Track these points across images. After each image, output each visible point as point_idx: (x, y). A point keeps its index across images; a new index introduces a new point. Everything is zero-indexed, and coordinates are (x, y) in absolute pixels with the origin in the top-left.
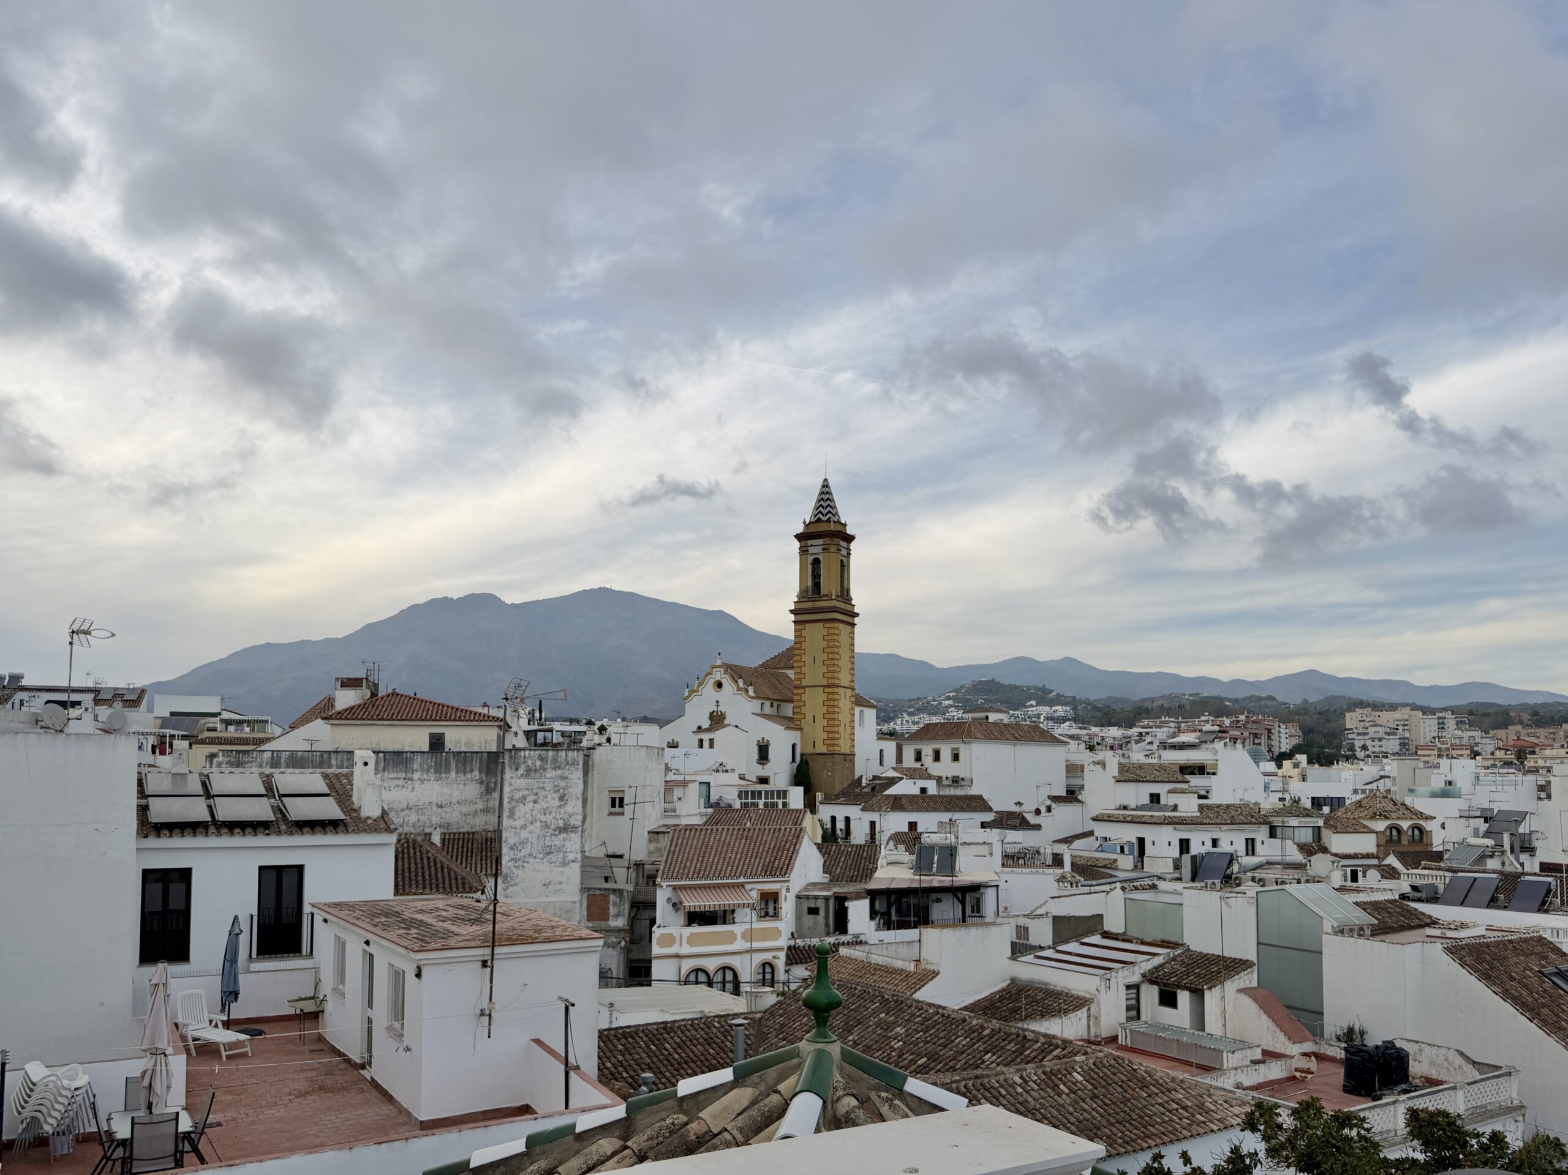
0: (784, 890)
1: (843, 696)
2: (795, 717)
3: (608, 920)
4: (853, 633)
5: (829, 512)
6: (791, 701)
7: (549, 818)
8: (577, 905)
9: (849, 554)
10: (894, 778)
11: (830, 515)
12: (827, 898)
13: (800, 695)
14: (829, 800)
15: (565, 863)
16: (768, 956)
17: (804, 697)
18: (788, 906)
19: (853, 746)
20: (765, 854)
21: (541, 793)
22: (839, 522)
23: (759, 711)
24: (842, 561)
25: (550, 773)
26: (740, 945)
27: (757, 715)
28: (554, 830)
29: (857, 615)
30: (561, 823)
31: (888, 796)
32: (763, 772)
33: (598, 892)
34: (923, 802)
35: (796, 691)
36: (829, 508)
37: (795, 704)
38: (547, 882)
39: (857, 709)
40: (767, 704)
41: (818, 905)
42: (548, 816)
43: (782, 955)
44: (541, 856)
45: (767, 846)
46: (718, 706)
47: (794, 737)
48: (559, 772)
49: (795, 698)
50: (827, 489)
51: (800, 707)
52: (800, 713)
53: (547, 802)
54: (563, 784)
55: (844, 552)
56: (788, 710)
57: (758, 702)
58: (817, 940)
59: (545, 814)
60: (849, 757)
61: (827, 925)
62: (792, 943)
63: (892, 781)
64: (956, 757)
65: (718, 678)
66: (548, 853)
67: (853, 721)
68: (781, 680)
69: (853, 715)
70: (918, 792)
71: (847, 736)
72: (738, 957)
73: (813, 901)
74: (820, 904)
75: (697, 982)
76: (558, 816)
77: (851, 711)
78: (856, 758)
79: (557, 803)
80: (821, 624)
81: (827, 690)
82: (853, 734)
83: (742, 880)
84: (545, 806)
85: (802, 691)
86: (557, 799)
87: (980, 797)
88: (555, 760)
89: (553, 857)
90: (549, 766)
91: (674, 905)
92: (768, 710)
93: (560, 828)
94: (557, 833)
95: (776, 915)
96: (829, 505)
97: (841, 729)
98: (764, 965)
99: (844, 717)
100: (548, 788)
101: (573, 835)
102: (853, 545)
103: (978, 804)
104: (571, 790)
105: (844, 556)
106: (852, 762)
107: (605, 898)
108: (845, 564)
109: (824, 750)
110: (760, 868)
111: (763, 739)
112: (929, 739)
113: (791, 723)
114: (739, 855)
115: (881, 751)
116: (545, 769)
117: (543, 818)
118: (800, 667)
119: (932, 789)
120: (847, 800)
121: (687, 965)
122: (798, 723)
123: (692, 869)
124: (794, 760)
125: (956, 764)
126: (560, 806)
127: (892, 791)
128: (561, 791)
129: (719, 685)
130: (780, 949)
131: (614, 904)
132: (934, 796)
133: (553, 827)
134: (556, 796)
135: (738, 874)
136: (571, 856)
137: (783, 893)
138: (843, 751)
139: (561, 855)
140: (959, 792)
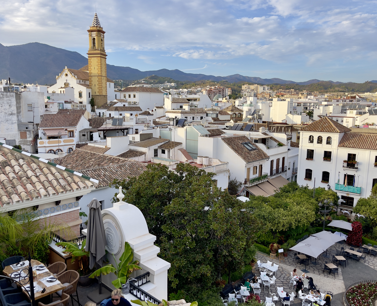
0: (75, 130)
1: (103, 79)
2: (90, 85)
3: (26, 138)
4: (106, 61)
5: (97, 24)
6: (88, 80)
7: (6, 111)
8: (17, 135)
9: (104, 37)
10: (116, 102)
11: (97, 25)
12: (87, 132)
13: (91, 78)
14: (98, 108)
15: (12, 123)
16: (71, 147)
17: (92, 79)
18: (76, 134)
19: (107, 93)
20: (70, 121)
21: (3, 104)
22: (100, 27)
23: (79, 83)
24: (102, 39)
25: (5, 99)
26: (62, 144)
27: (78, 84)
28: (8, 114)
29: (107, 55)
30: (10, 113)
31: (114, 107)
32: (81, 100)
33: (23, 131)
34: (124, 108)
35: (89, 77)
36: (97, 23)
37: (90, 81)
38: (8, 129)
39: (108, 83)
40: (81, 81)
41: (85, 134)
42: (6, 110)
43: (75, 146)
44: (5, 121)
45: (71, 119)
46: (66, 81)
47: (90, 90)
48: (8, 98)
49: (89, 79)
50: (97, 17)
51: (91, 82)
52: (91, 84)
53: (5, 107)
54: (10, 102)
55: (102, 36)
56: (88, 83)
57: (79, 80)
58: (84, 142)
59: (5, 110)
60: (106, 96)
61: (88, 139)
62: (78, 143)
63: (116, 103)
64: (134, 96)
65: (66, 73)
66: (7, 121)
67: (106, 86)
68: (86, 74)
69: (106, 84)
70: (123, 106)
71: (105, 91)
72: (62, 147)
73: (84, 133)
74: (86, 133)
75: (51, 153)
76: (9, 111)
77: (106, 83)
78: (108, 97)
79: (8, 107)
80: (96, 58)
81: (98, 77)
82: (107, 90)
83: (63, 127)
84: (5, 108)
85: (91, 77)
86: (8, 106)
87: (139, 107)
88: (6, 95)
89: (9, 122)
90: (5, 97)
91: (44, 134)
92: (81, 82)
93: (10, 114)
94: (9, 115)
95: (73, 136)
96: (97, 22)
97: (103, 88)
98: (70, 148)
99: (104, 85)
100: (5, 103)
101: (14, 116)
102: (105, 34)
103: (138, 109)
104: (12, 103)
105: (102, 38)
106: (107, 98)
107: (26, 133)
108: (103, 40)
109: (98, 94)
110: (68, 124)
111: (80, 91)
112: (128, 91)
113: (88, 86)
114: (63, 121)
115: (116, 95)
116: (4, 98)
117: (5, 111)
118: (90, 70)
119: (127, 105)
120: (104, 108)
121: (48, 149)
122: (91, 86)
123: (49, 125)
124: (89, 97)
125: (134, 98)
126: (9, 108)
127: (116, 105)
128: (9, 104)
129: (67, 75)
130: (74, 145)
131: (28, 134)
132: (127, 107)
133: (8, 113)
134: (8, 105)
135: (62, 126)
136: (14, 122)
137: (75, 131)
138: (103, 95)
139: (11, 121)
140: (135, 106)
